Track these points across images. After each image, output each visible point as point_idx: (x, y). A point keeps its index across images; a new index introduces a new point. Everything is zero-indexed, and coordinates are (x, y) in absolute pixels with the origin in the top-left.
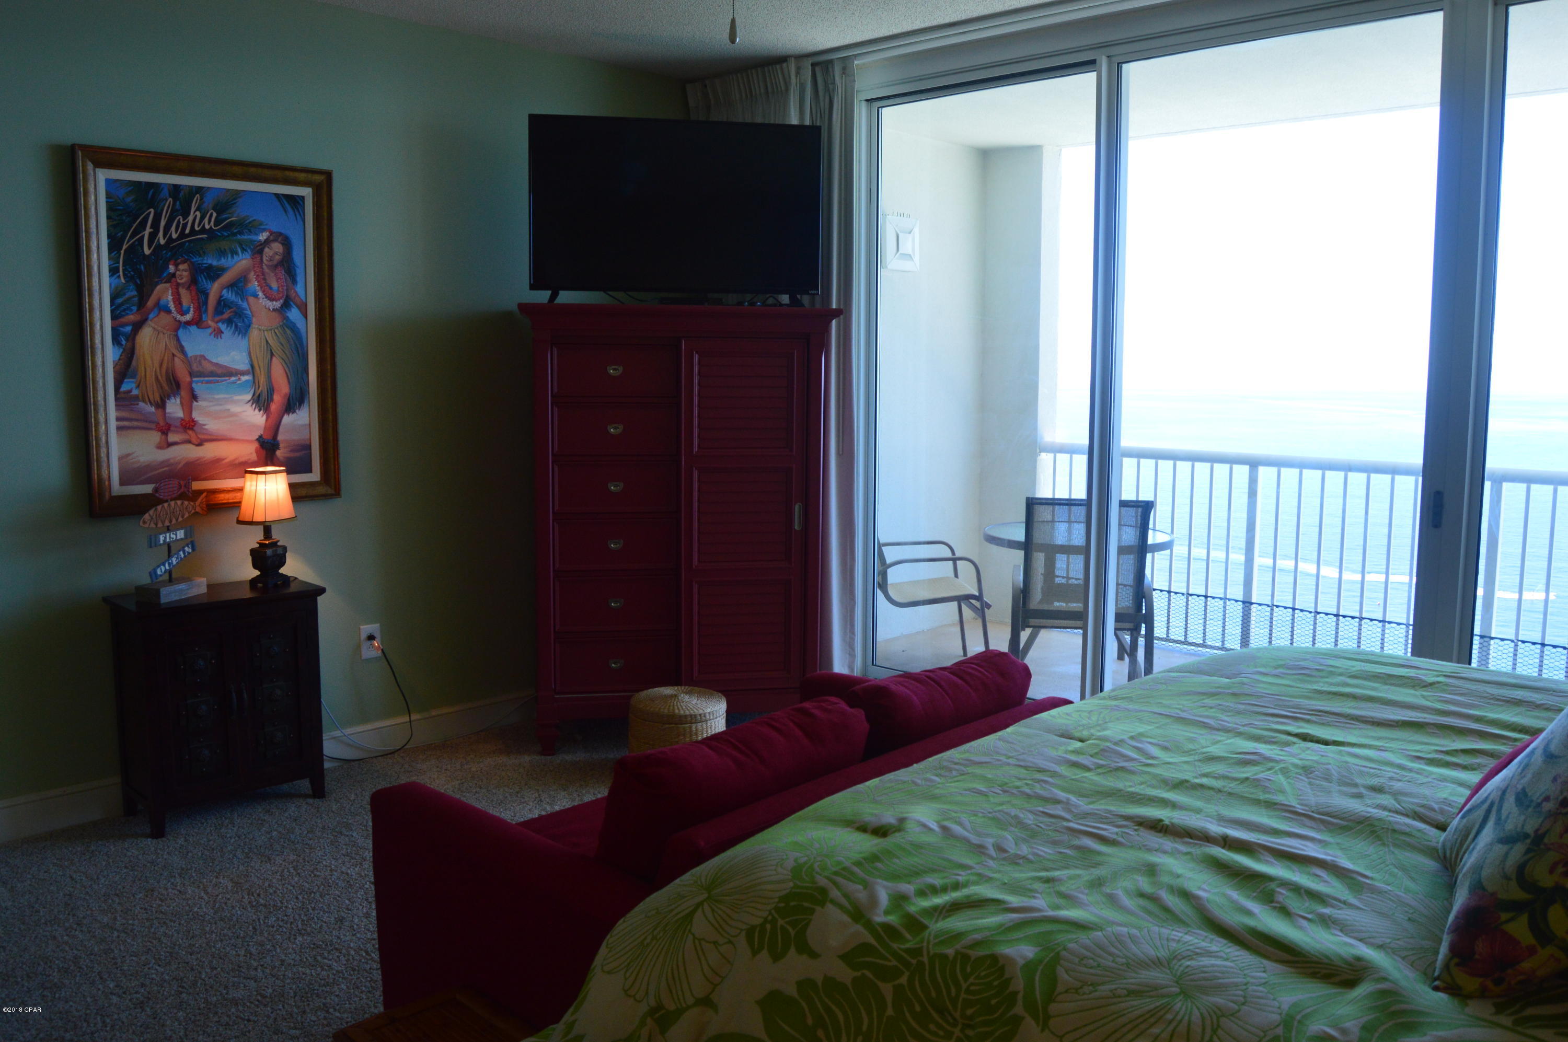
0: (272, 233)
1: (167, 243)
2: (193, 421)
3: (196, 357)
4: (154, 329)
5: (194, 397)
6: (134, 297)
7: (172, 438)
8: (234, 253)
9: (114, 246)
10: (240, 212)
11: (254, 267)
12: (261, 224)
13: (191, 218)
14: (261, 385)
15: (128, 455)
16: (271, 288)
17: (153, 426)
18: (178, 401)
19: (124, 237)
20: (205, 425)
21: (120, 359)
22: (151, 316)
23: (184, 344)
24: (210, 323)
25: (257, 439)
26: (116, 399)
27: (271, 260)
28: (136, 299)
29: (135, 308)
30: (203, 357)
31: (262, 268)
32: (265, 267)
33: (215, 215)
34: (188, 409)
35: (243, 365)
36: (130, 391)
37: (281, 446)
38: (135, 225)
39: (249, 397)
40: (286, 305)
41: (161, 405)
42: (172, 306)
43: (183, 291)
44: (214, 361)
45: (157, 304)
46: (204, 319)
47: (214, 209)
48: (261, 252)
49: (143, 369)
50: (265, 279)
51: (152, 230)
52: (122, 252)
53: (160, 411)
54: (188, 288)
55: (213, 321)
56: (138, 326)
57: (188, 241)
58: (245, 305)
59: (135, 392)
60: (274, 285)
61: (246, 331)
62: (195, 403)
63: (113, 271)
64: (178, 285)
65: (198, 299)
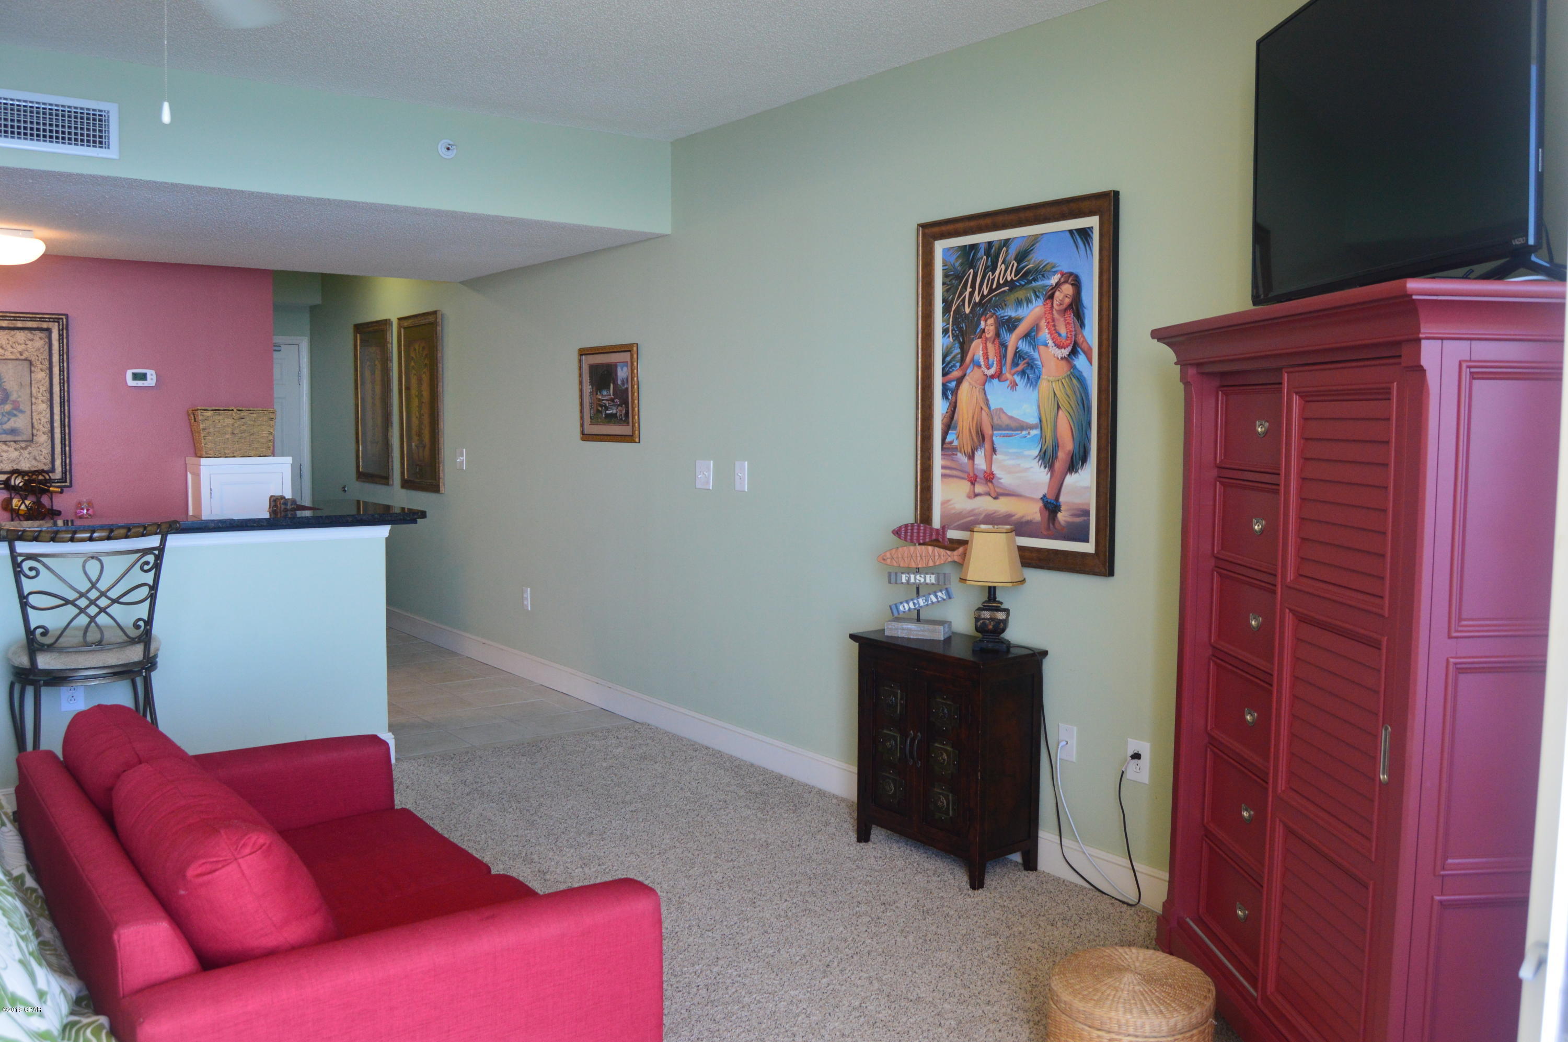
0: (1063, 274)
1: (981, 300)
2: (992, 474)
3: (997, 409)
4: (970, 383)
5: (994, 451)
6: (957, 354)
7: (979, 488)
8: (1029, 301)
9: (946, 310)
10: (1036, 258)
11: (1045, 314)
12: (1054, 267)
13: (998, 272)
14: (1047, 442)
15: (949, 501)
16: (1060, 335)
17: (965, 475)
18: (983, 452)
19: (953, 299)
21: (947, 412)
22: (968, 371)
23: (989, 397)
24: (1008, 376)
25: (1041, 498)
26: (943, 449)
27: (1061, 304)
28: (959, 356)
29: (958, 365)
30: (1001, 410)
31: (1053, 314)
32: (1055, 312)
33: (1016, 264)
34: (990, 462)
36: (951, 442)
37: (1062, 508)
38: (960, 287)
39: (1036, 452)
40: (1074, 352)
41: (971, 457)
42: (982, 363)
43: (990, 345)
44: (1010, 414)
45: (972, 360)
46: (1003, 372)
47: (1015, 259)
48: (1051, 297)
49: (961, 423)
50: (1054, 326)
51: (971, 289)
52: (952, 313)
53: (971, 461)
54: (993, 342)
55: (1010, 373)
56: (960, 381)
57: (994, 296)
58: (1036, 355)
59: (956, 443)
60: (1063, 332)
61: (1037, 383)
62: (994, 456)
63: (945, 331)
64: (987, 339)
65: (1000, 351)
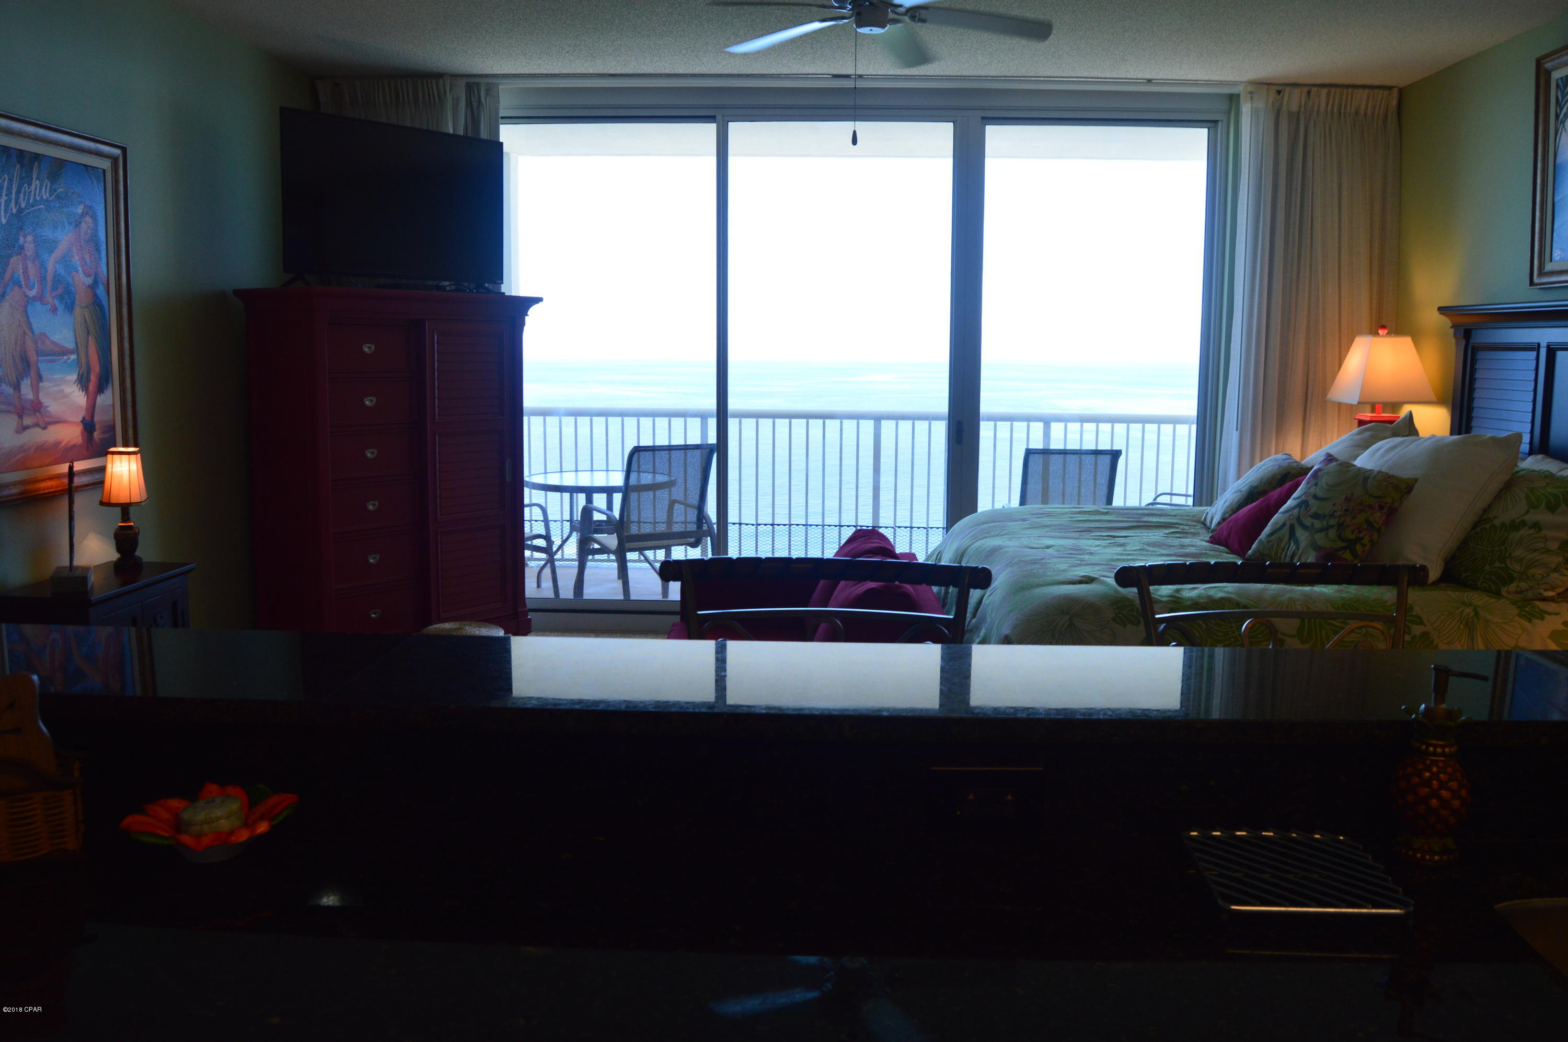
0: (87, 206)
1: (18, 213)
4: (10, 303)
5: (40, 378)
11: (76, 241)
13: (33, 187)
14: (83, 365)
16: (88, 264)
17: (12, 409)
20: (48, 407)
22: (8, 289)
23: (32, 320)
24: (50, 300)
25: (81, 421)
27: (87, 235)
31: (81, 242)
34: (36, 389)
35: (71, 345)
37: (97, 427)
39: (74, 377)
40: (97, 282)
41: (17, 387)
42: (22, 280)
44: (53, 339)
45: (12, 277)
46: (45, 295)
48: (79, 226)
49: (3, 347)
50: (83, 254)
51: (7, 198)
53: (17, 392)
54: (33, 261)
55: (51, 297)
57: (32, 211)
60: (90, 261)
62: (41, 384)
64: (26, 257)
65: (40, 273)
